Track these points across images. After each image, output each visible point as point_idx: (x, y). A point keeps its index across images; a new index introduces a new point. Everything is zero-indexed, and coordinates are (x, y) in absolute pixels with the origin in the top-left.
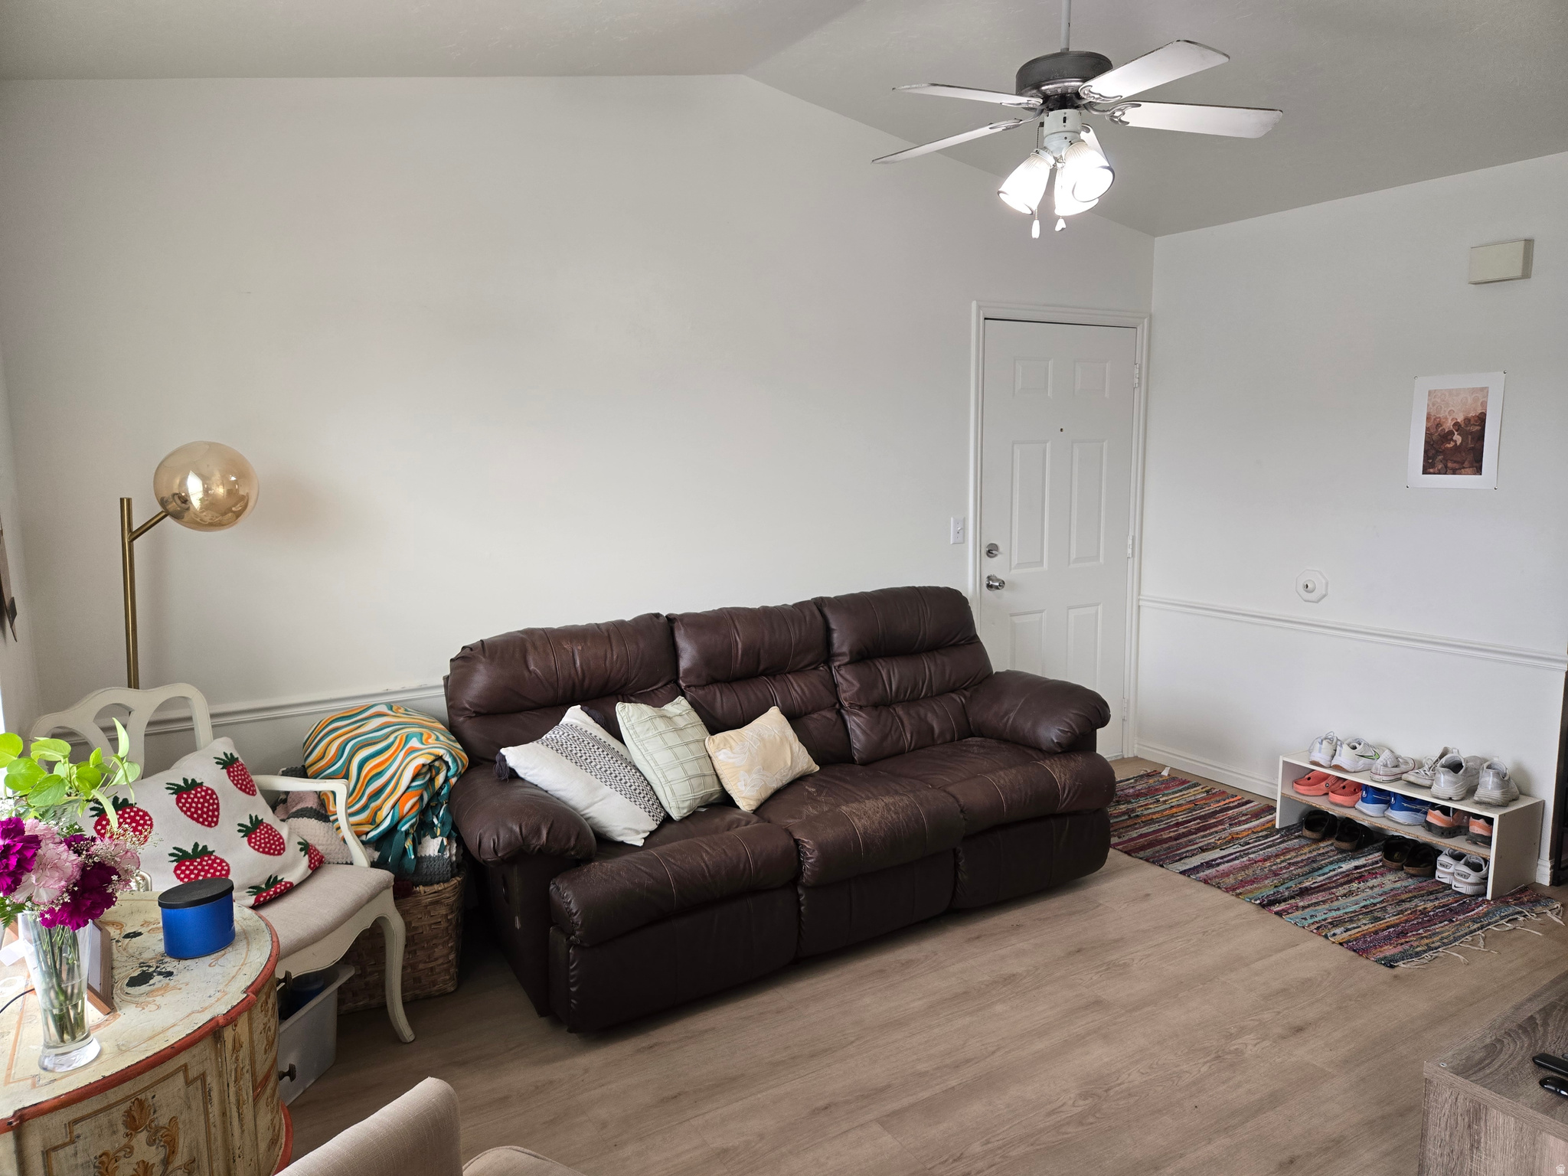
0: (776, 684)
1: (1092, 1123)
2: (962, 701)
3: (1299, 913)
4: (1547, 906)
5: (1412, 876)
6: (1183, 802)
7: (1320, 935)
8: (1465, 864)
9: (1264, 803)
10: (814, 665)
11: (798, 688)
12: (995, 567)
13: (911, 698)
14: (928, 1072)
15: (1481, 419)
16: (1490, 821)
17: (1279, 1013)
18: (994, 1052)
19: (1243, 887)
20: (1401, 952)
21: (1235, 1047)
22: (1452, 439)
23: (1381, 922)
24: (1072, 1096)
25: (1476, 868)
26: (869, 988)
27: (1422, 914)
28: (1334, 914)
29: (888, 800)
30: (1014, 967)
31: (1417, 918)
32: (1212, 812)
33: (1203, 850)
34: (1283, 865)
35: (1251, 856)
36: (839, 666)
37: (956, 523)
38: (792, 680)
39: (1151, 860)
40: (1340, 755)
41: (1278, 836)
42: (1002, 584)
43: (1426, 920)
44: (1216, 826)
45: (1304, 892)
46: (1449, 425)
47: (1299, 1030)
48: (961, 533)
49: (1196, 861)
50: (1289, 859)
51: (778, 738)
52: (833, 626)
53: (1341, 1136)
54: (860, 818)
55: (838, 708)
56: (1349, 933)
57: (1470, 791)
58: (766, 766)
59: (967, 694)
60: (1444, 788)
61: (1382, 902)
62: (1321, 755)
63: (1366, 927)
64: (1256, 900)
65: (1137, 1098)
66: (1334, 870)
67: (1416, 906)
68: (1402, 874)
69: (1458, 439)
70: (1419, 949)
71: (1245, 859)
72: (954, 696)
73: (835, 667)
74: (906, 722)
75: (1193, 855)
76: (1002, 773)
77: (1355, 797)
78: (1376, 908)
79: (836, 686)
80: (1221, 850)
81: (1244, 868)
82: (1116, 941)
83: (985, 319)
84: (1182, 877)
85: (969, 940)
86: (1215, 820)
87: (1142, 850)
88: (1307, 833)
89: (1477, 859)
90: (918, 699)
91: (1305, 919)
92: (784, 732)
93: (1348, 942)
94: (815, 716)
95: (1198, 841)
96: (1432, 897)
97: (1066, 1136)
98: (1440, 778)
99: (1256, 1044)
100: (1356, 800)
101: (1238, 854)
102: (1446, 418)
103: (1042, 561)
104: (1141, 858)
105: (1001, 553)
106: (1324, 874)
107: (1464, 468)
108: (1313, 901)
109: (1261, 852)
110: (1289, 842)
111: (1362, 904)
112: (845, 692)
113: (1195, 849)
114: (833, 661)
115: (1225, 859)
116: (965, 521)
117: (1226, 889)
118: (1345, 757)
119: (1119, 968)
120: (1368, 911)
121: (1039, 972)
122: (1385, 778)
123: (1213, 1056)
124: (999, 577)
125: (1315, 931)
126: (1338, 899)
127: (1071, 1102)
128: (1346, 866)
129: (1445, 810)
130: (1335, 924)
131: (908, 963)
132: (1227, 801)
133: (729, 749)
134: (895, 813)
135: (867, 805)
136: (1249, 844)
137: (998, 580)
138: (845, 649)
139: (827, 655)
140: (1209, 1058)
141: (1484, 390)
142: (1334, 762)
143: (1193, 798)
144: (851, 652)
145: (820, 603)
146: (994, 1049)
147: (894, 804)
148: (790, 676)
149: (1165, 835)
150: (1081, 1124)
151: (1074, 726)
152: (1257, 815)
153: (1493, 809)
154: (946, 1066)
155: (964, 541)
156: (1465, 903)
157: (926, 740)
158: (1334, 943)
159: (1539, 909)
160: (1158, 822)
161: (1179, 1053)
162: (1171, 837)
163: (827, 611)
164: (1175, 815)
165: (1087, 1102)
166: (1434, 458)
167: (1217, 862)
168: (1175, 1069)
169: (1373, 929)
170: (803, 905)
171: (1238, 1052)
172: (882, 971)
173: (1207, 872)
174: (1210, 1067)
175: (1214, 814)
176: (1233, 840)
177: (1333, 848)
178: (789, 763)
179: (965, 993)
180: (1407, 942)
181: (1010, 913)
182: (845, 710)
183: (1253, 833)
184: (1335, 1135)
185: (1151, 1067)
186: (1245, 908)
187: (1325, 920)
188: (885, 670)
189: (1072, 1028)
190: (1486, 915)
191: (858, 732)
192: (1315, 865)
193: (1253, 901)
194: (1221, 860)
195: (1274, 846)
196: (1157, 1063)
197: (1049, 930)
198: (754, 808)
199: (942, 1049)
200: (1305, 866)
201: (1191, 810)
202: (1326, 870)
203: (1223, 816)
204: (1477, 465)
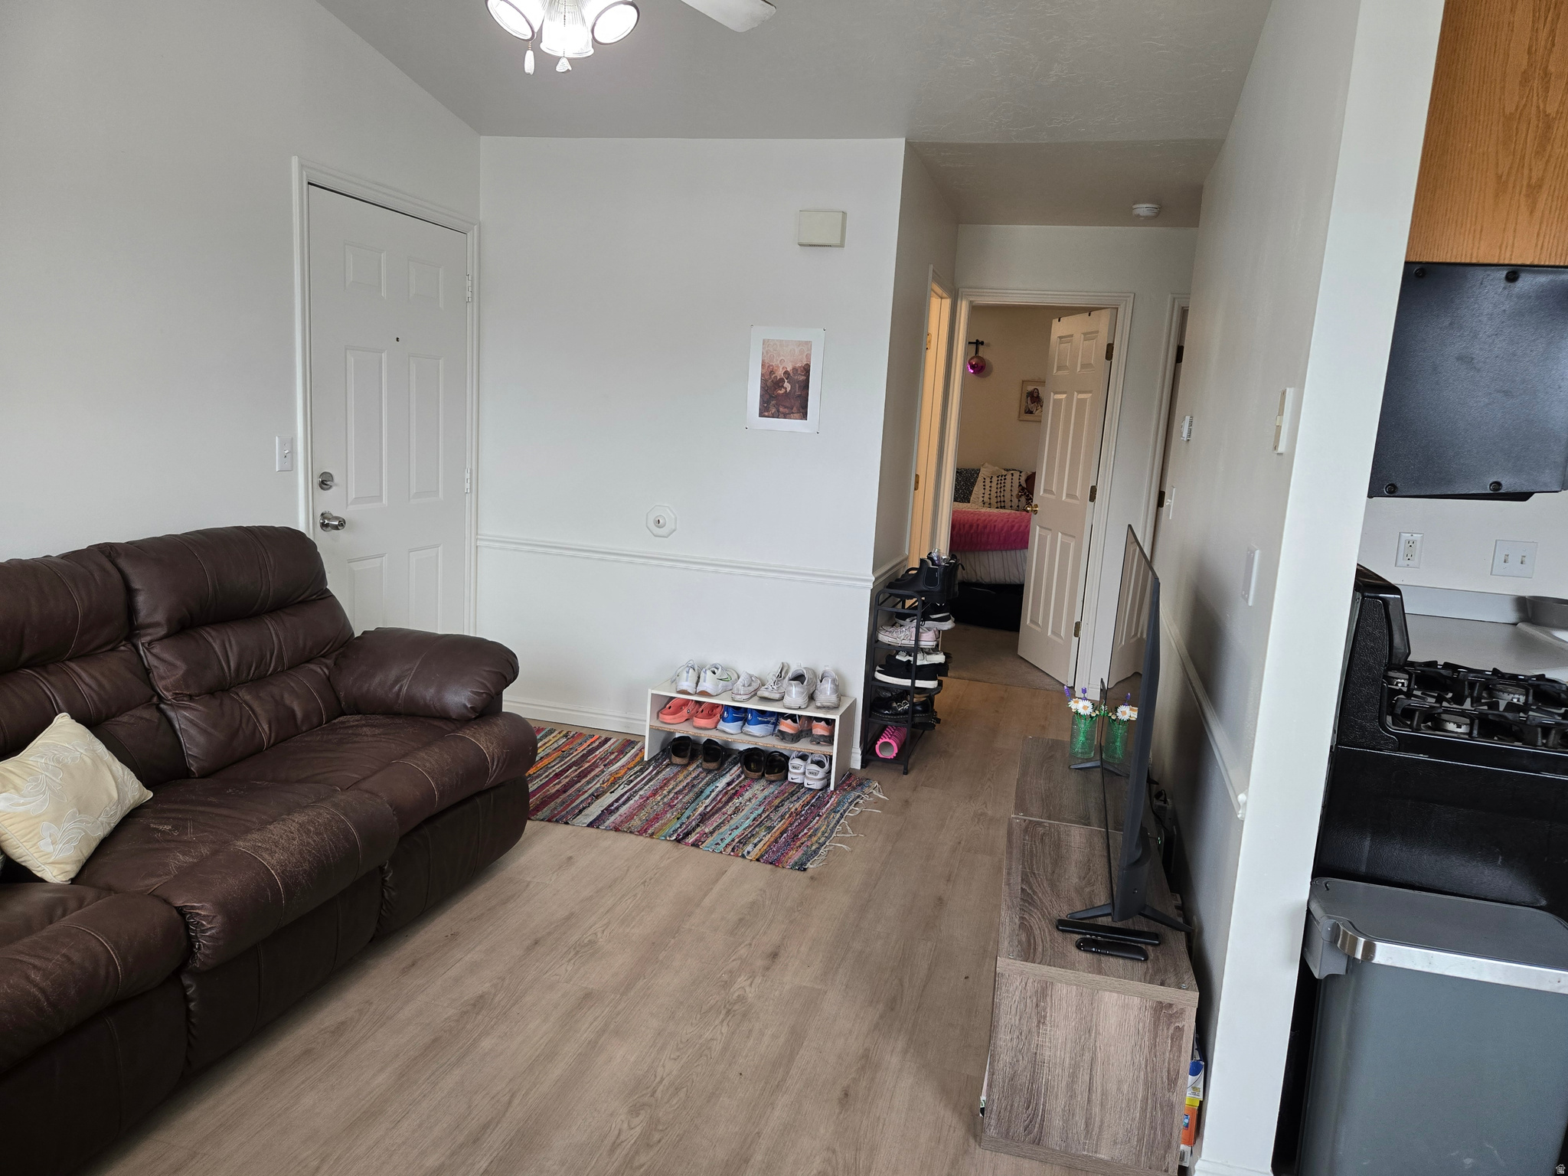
0: (52, 679)
1: (659, 1141)
2: (325, 673)
3: (710, 840)
4: (869, 786)
5: (771, 782)
6: (549, 751)
7: (737, 856)
8: (811, 763)
9: (621, 738)
10: (111, 645)
11: (88, 679)
12: (332, 502)
13: (257, 677)
14: (443, 1164)
15: (807, 370)
16: (830, 722)
17: (750, 944)
18: (510, 1103)
19: (651, 826)
20: (803, 854)
21: (736, 994)
22: (783, 386)
23: (774, 830)
24: (623, 1117)
25: (820, 764)
26: (303, 1082)
27: (797, 815)
28: (737, 833)
29: (300, 818)
30: (475, 986)
31: (796, 820)
32: (582, 756)
33: (596, 796)
34: (671, 795)
35: (641, 793)
36: (150, 643)
37: (283, 444)
38: (79, 670)
39: (554, 819)
40: (705, 681)
41: (651, 768)
42: (342, 524)
43: (803, 819)
44: (593, 770)
45: (704, 818)
46: (780, 373)
47: (774, 955)
48: (288, 456)
49: (595, 810)
50: (673, 788)
51: (88, 761)
52: (136, 585)
53: (866, 1049)
54: (272, 853)
55: (154, 701)
56: (759, 847)
57: (812, 698)
58: (83, 807)
59: (330, 662)
60: (794, 699)
61: (764, 811)
62: (687, 684)
63: (766, 839)
64: (670, 837)
65: (685, 1089)
66: (713, 791)
67: (790, 809)
68: (763, 782)
69: (787, 385)
70: (814, 848)
71: (637, 798)
72: (312, 666)
73: (143, 644)
74: (258, 710)
75: (590, 804)
76: (422, 754)
77: (715, 719)
78: (762, 818)
79: (147, 671)
80: (611, 793)
81: (641, 807)
82: (568, 918)
83: (309, 183)
84: (590, 830)
85: (405, 971)
86: (588, 764)
87: (538, 811)
88: (677, 760)
89: (820, 756)
90: (265, 676)
91: (718, 844)
92: (94, 751)
93: (762, 856)
94: (125, 718)
95: (586, 788)
96: (795, 798)
97: (642, 1170)
98: (791, 691)
99: (751, 984)
100: (716, 721)
101: (628, 794)
102: (778, 367)
103: (381, 496)
104: (542, 820)
105: (336, 485)
106: (708, 796)
107: (793, 413)
108: (715, 824)
109: (646, 787)
110: (664, 773)
111: (752, 817)
112: (162, 678)
113: (587, 798)
114: (139, 636)
115: (621, 802)
116: (292, 442)
117: (638, 832)
118: (708, 683)
119: (586, 949)
120: (758, 823)
121: (507, 982)
122: (745, 697)
123: (724, 1012)
124: (335, 514)
125: (732, 854)
126: (732, 818)
127: (625, 1126)
128: (721, 784)
129: (793, 717)
130: (743, 841)
131: (340, 1029)
132: (588, 742)
133: (13, 791)
134: (318, 834)
135: (275, 832)
136: (632, 781)
137: (336, 518)
138: (159, 617)
139: (131, 628)
140: (722, 1016)
141: (808, 344)
142: (700, 689)
143: (556, 745)
144: (169, 621)
145: (108, 552)
146: (507, 1098)
147: (311, 822)
148: (73, 665)
149: (553, 789)
150: (649, 1146)
151: (488, 685)
152: (622, 751)
153: (831, 711)
154: (461, 1146)
155: (292, 466)
156: (820, 797)
157: (288, 729)
158: (751, 860)
159: (866, 790)
160: (537, 777)
161: (694, 1021)
162: (558, 791)
163: (123, 563)
164: (549, 766)
165: (641, 1117)
166: (768, 402)
167: (615, 806)
168: (701, 1041)
169: (772, 839)
170: (192, 1001)
171: (741, 999)
172: (307, 1052)
173: (612, 819)
174: (728, 1025)
175: (584, 757)
176: (615, 781)
177: (700, 769)
178: (115, 795)
179: (435, 1041)
180: (802, 844)
181: (436, 921)
182: (166, 704)
183: (629, 769)
184: (860, 1052)
185: (678, 1049)
186: (662, 849)
187: (733, 840)
188: (218, 642)
189: (579, 1035)
190: (838, 804)
191: (193, 731)
192: (696, 790)
193: (668, 838)
194: (618, 804)
195: (654, 778)
196: (681, 1042)
197: (491, 928)
198: (72, 875)
199: (445, 1125)
200: (689, 792)
201: (563, 758)
202: (707, 792)
203: (594, 758)
204: (803, 411)
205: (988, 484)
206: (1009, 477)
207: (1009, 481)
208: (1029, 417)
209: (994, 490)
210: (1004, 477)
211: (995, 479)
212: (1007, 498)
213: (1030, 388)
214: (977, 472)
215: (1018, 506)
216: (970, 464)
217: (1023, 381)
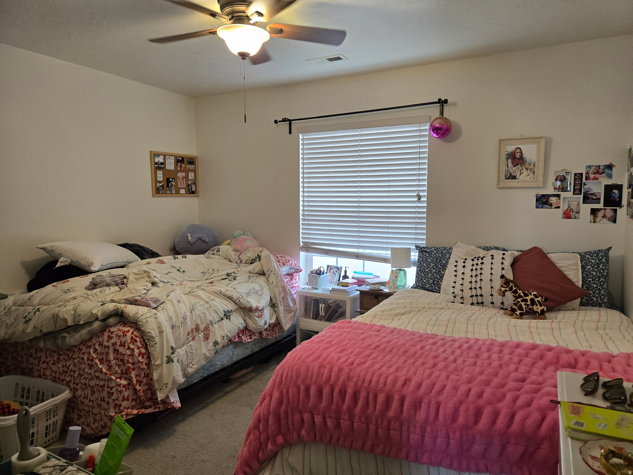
205: (460, 270)
206: (487, 260)
207: (486, 267)
208: (511, 183)
209: (467, 278)
210: (480, 261)
211: (469, 263)
212: (486, 291)
213: (510, 148)
214: (449, 251)
215: (502, 303)
216: (441, 242)
217: (500, 140)
